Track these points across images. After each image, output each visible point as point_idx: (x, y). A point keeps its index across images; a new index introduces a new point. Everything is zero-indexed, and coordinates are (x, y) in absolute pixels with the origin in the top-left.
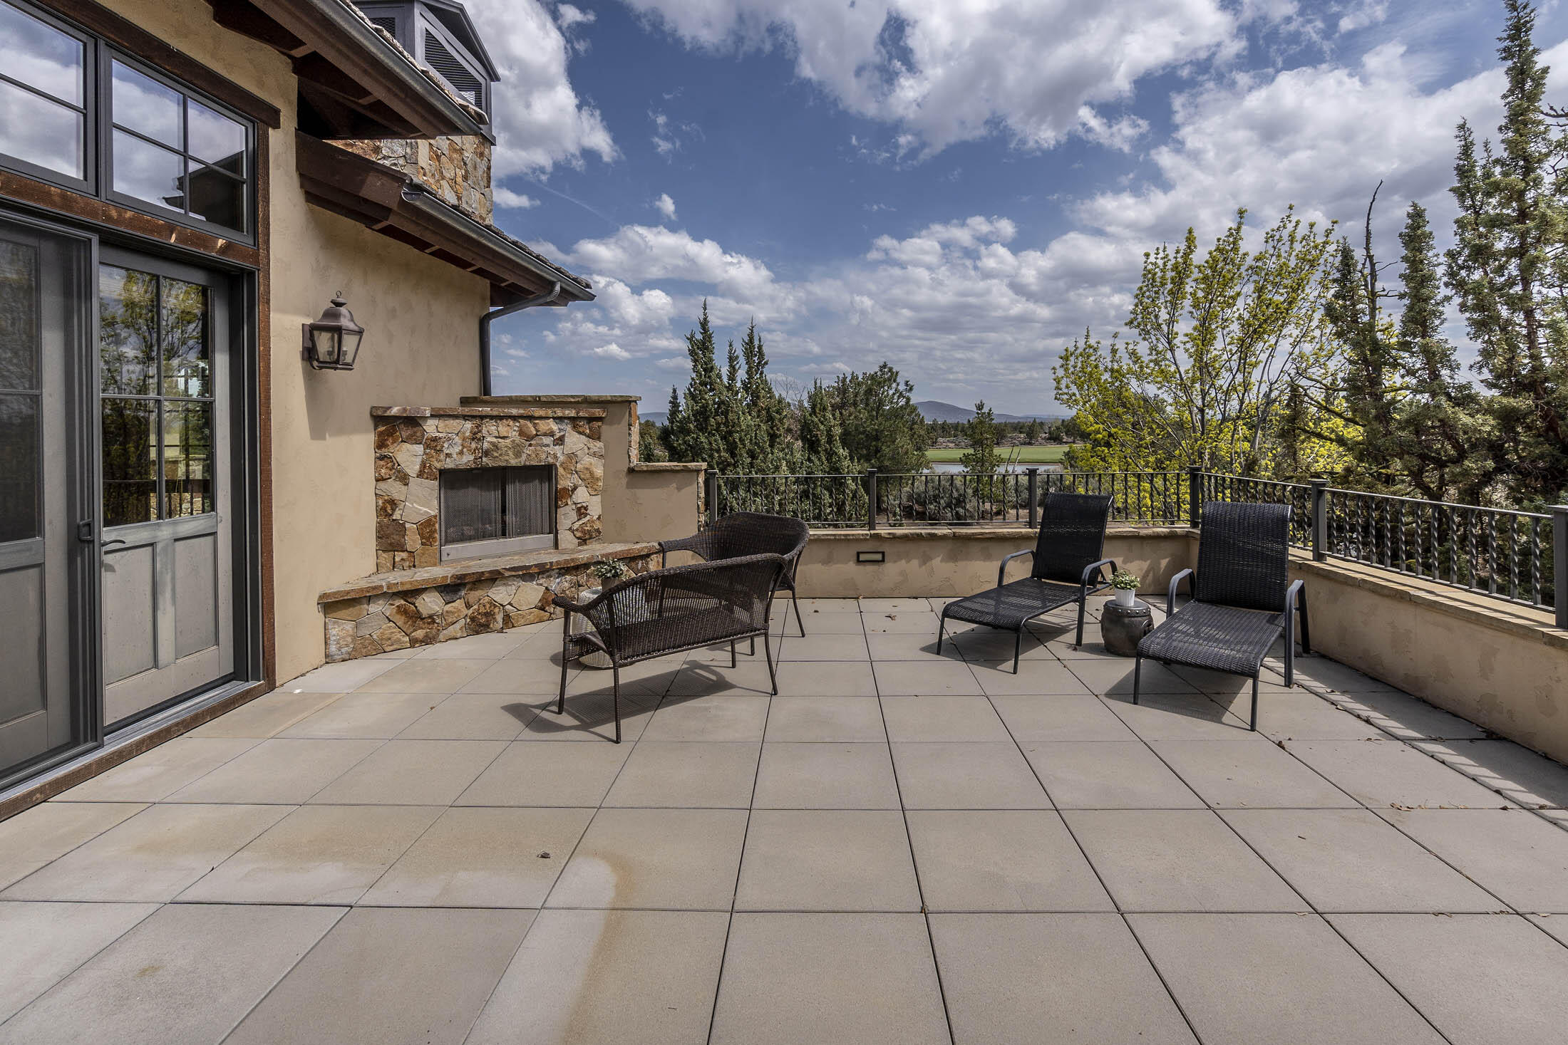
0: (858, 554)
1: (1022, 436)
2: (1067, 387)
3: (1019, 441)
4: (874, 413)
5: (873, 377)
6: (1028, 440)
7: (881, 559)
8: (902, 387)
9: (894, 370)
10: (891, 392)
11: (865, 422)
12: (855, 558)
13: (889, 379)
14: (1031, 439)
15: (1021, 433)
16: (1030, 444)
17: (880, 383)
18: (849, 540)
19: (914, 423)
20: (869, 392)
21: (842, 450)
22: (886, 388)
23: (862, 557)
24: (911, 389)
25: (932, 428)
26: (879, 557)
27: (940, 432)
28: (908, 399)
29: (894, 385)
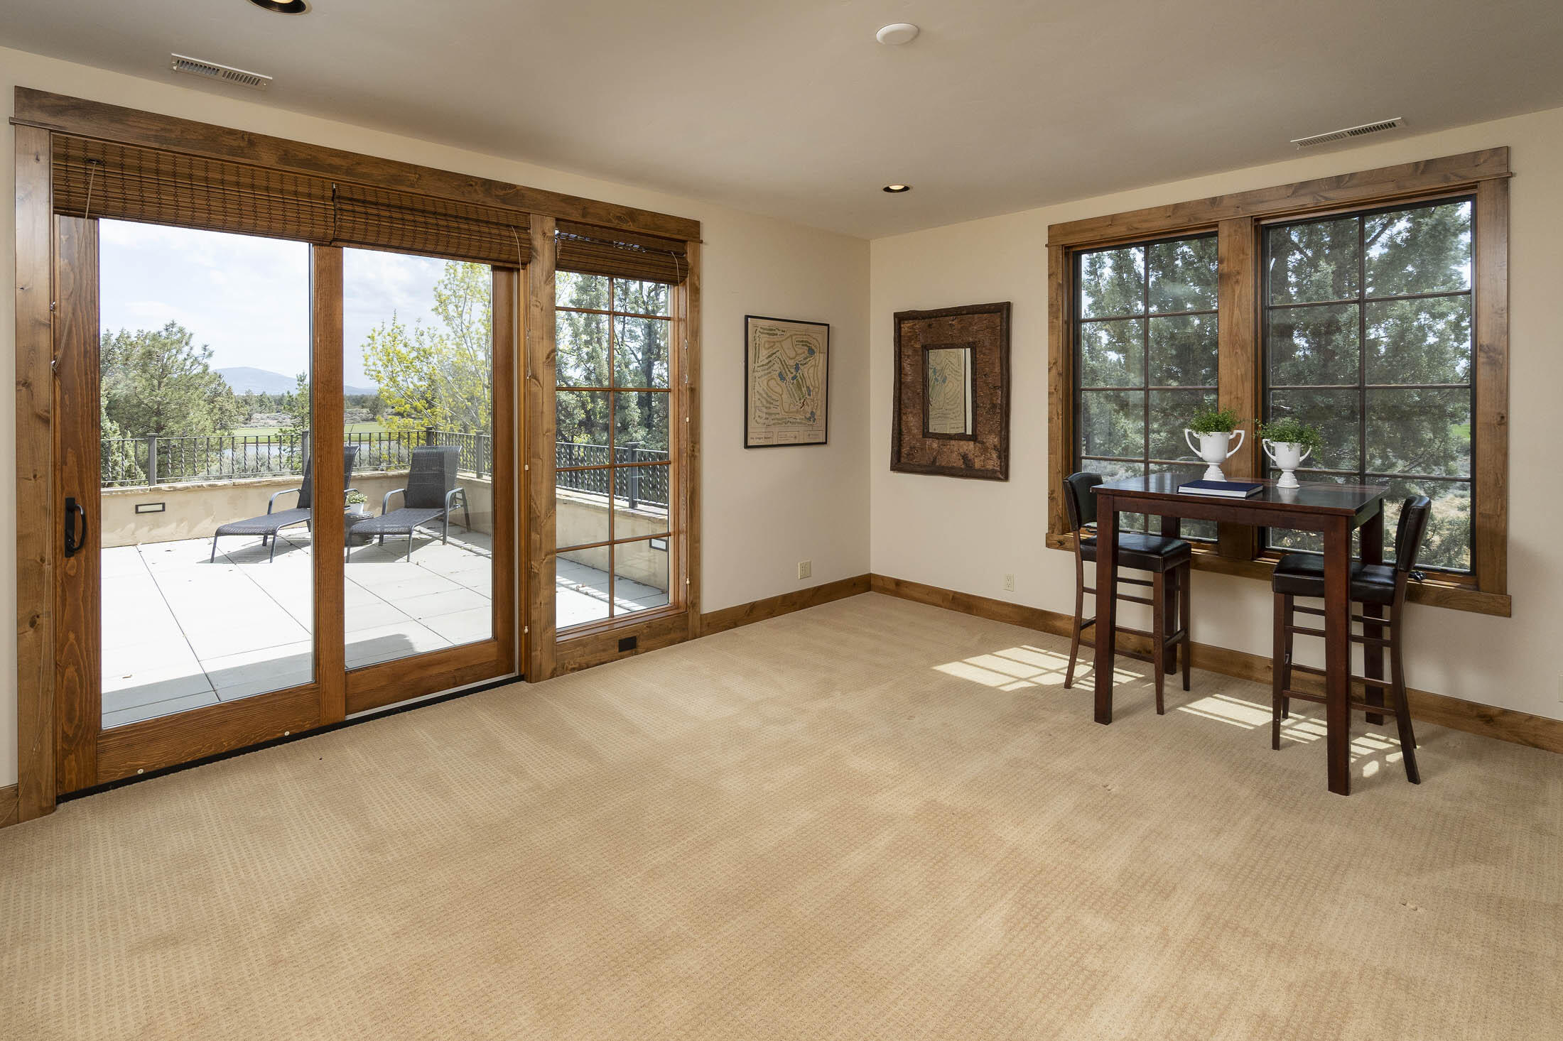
0: (137, 506)
1: (365, 411)
2: (374, 364)
3: (361, 417)
4: (156, 382)
5: (156, 337)
6: (371, 416)
7: (161, 509)
8: (197, 352)
9: (186, 331)
10: (181, 357)
11: (141, 393)
12: (134, 510)
13: (180, 342)
14: (375, 414)
15: (363, 407)
16: (373, 420)
17: (165, 345)
18: (126, 495)
19: (217, 394)
20: (149, 354)
21: (109, 424)
22: (174, 351)
23: (141, 509)
24: (210, 355)
25: (245, 401)
26: (160, 507)
27: (256, 406)
28: (206, 367)
29: (186, 349)
